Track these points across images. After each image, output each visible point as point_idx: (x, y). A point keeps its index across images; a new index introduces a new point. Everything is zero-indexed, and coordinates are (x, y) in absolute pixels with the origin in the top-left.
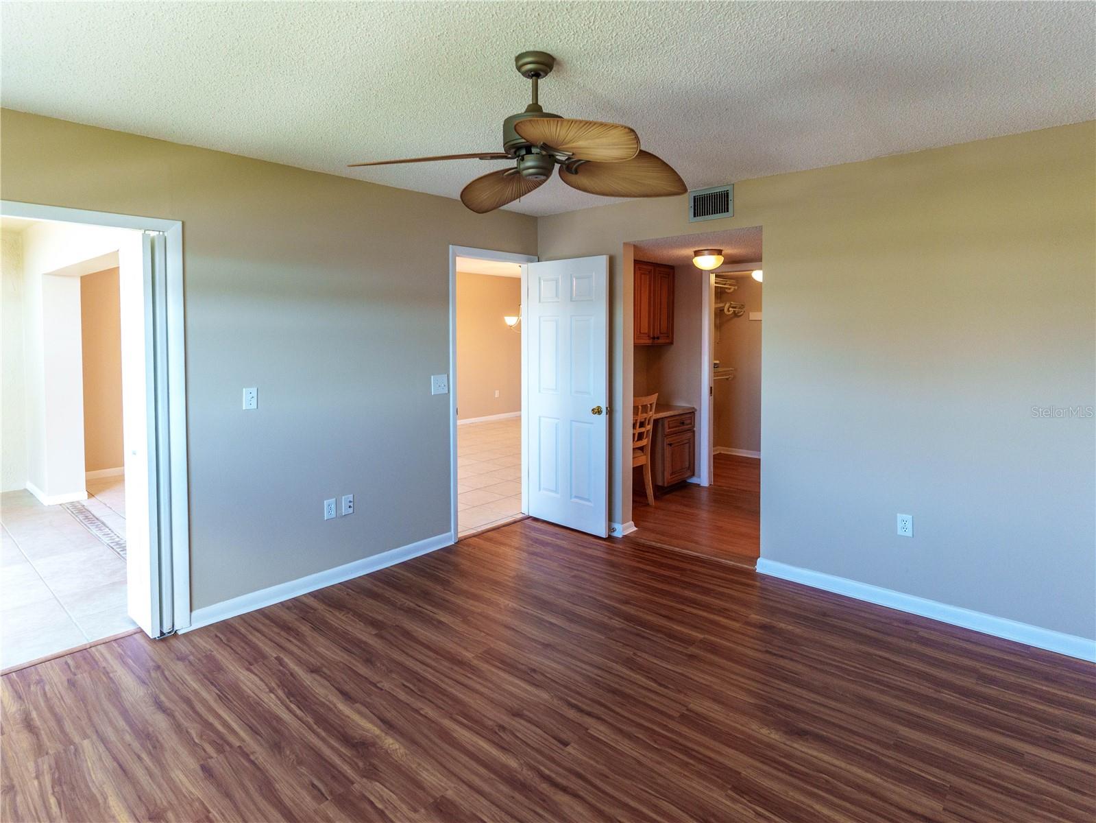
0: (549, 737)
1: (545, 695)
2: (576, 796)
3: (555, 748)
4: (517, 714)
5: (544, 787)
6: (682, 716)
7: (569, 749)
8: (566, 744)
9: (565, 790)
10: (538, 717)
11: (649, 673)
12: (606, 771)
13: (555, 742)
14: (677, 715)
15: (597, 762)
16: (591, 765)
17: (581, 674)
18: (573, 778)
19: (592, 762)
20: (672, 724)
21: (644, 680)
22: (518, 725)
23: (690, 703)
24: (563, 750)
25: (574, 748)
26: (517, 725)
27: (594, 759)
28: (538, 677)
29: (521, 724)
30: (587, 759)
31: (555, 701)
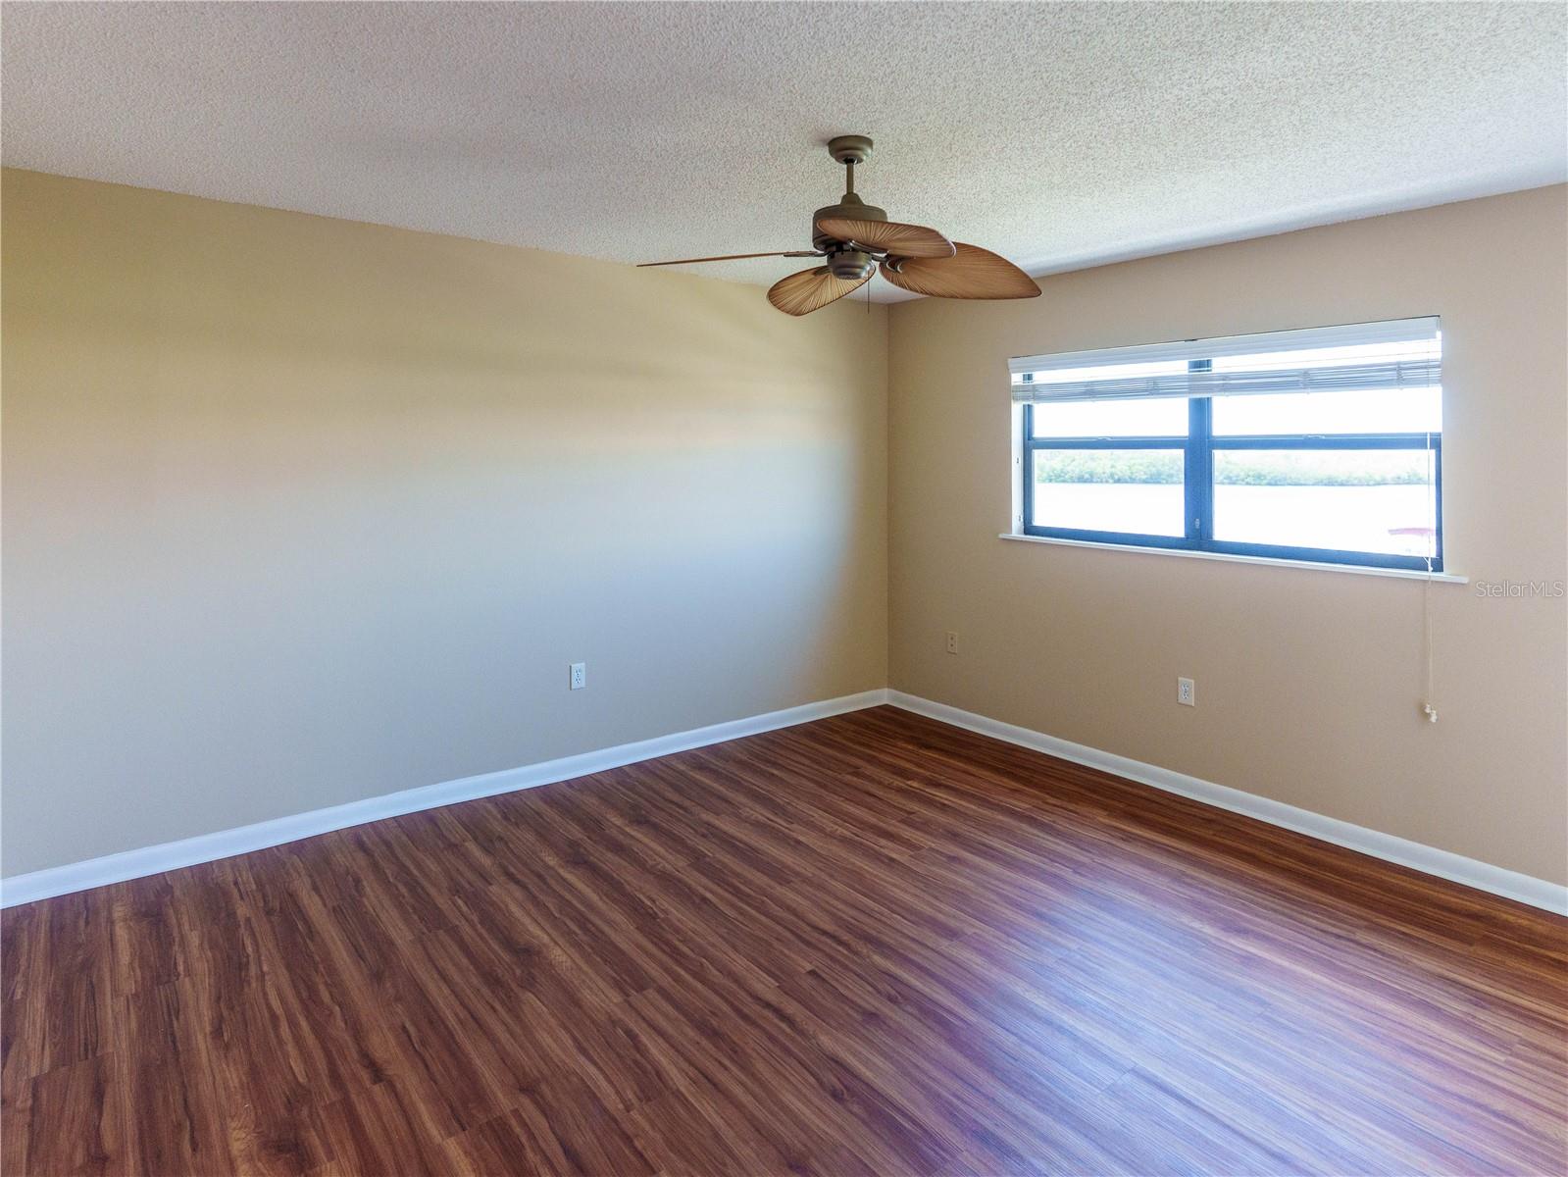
0: (830, 981)
1: (825, 1040)
2: (816, 928)
3: (827, 970)
4: (872, 1017)
5: (846, 937)
6: (641, 989)
7: (809, 967)
8: (812, 973)
9: (825, 933)
10: (843, 1009)
11: (635, 1062)
12: (776, 944)
13: (824, 975)
14: (651, 993)
15: (782, 952)
16: (789, 949)
17: (754, 1076)
18: (813, 941)
19: (786, 951)
20: (666, 981)
21: (654, 1051)
22: (873, 1003)
23: (616, 1004)
24: (817, 967)
25: (803, 968)
26: (872, 1000)
27: (785, 955)
28: (830, 1079)
29: (869, 1003)
30: (793, 955)
31: (811, 1029)
